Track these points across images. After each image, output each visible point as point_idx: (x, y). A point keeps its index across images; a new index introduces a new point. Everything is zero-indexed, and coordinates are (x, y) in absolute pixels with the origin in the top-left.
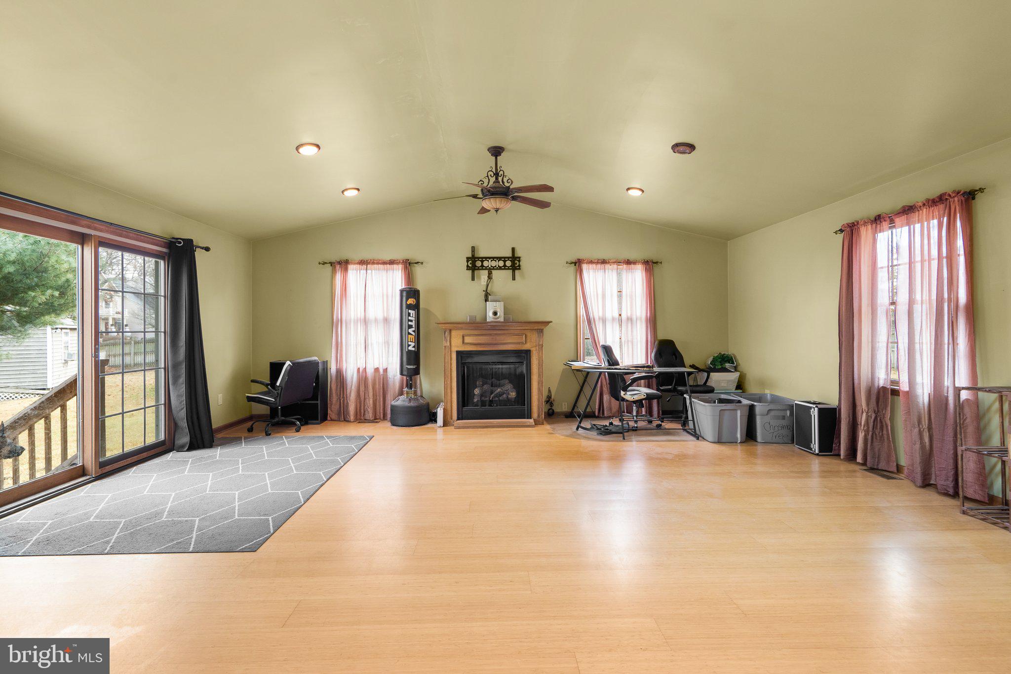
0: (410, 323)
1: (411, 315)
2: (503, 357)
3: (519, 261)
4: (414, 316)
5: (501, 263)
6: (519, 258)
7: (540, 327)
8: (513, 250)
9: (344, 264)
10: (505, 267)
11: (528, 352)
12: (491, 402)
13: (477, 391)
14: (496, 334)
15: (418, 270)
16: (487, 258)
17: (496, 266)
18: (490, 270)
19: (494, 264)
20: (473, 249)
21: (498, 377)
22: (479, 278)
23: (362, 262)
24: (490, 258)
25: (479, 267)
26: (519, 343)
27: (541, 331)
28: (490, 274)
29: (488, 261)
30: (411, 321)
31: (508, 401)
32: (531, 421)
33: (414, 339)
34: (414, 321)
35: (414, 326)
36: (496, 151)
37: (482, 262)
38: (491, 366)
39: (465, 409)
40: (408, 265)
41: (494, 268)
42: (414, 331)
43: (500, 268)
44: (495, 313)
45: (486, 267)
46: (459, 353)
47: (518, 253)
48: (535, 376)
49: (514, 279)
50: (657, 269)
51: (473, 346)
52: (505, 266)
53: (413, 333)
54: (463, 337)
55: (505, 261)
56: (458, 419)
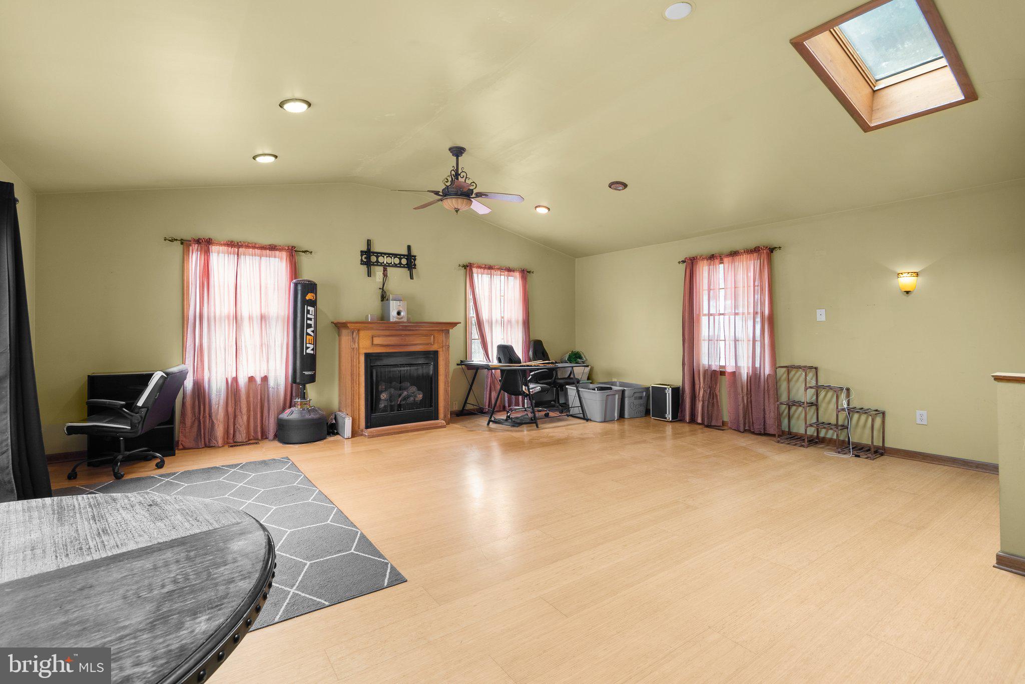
0: (309, 322)
1: (311, 313)
2: (412, 358)
3: (415, 260)
4: (313, 314)
5: (397, 261)
6: (415, 256)
7: (446, 327)
8: (409, 247)
9: (205, 244)
10: (400, 265)
11: (436, 353)
12: (400, 406)
13: (384, 396)
14: (406, 335)
15: (305, 261)
16: (383, 254)
17: (391, 263)
18: (385, 267)
19: (389, 260)
20: (369, 242)
21: (401, 380)
22: (375, 274)
23: (231, 244)
24: (385, 254)
25: (373, 263)
26: (428, 344)
27: (448, 332)
28: (385, 270)
29: (384, 257)
30: (310, 319)
31: (415, 404)
32: (441, 422)
33: (312, 341)
34: (313, 320)
35: (313, 326)
36: (458, 152)
37: (377, 257)
38: (398, 369)
39: (374, 415)
40: (293, 253)
41: (389, 265)
42: (313, 332)
43: (395, 266)
44: (399, 313)
45: (381, 263)
46: (368, 356)
47: (414, 253)
48: (441, 377)
49: (412, 278)
50: (529, 277)
51: (382, 348)
52: (400, 263)
53: (312, 334)
54: (372, 337)
55: (400, 259)
56: (367, 427)
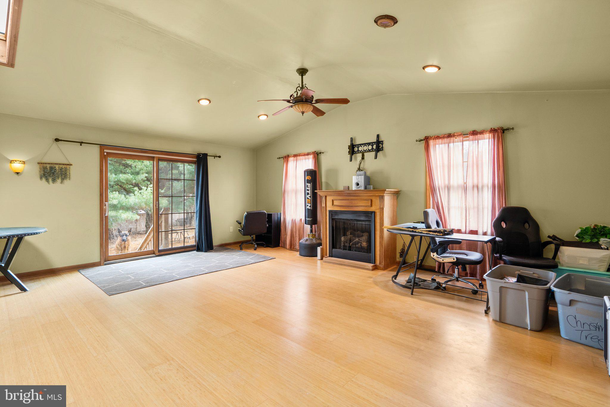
0: (308, 192)
1: (308, 187)
2: (357, 216)
3: (382, 144)
4: (310, 187)
5: (370, 147)
6: (382, 141)
7: (383, 194)
8: (378, 136)
9: (286, 158)
10: (372, 150)
11: (373, 213)
12: (350, 248)
13: (342, 239)
14: (351, 199)
15: (323, 157)
16: (361, 145)
17: (366, 150)
18: (363, 153)
19: (365, 148)
20: (352, 139)
22: (356, 159)
23: (295, 156)
24: (363, 144)
25: (356, 152)
26: (367, 206)
27: (382, 197)
28: (363, 156)
29: (362, 146)
30: (308, 190)
31: (361, 249)
33: (310, 201)
34: (310, 190)
35: (310, 193)
36: (302, 72)
37: (358, 148)
39: (334, 250)
40: (317, 155)
41: (366, 151)
42: (310, 197)
43: (369, 151)
44: (358, 184)
45: (360, 151)
46: (330, 212)
47: (381, 138)
49: (375, 158)
50: (509, 136)
51: (339, 207)
53: (310, 198)
54: (333, 201)
55: (372, 146)
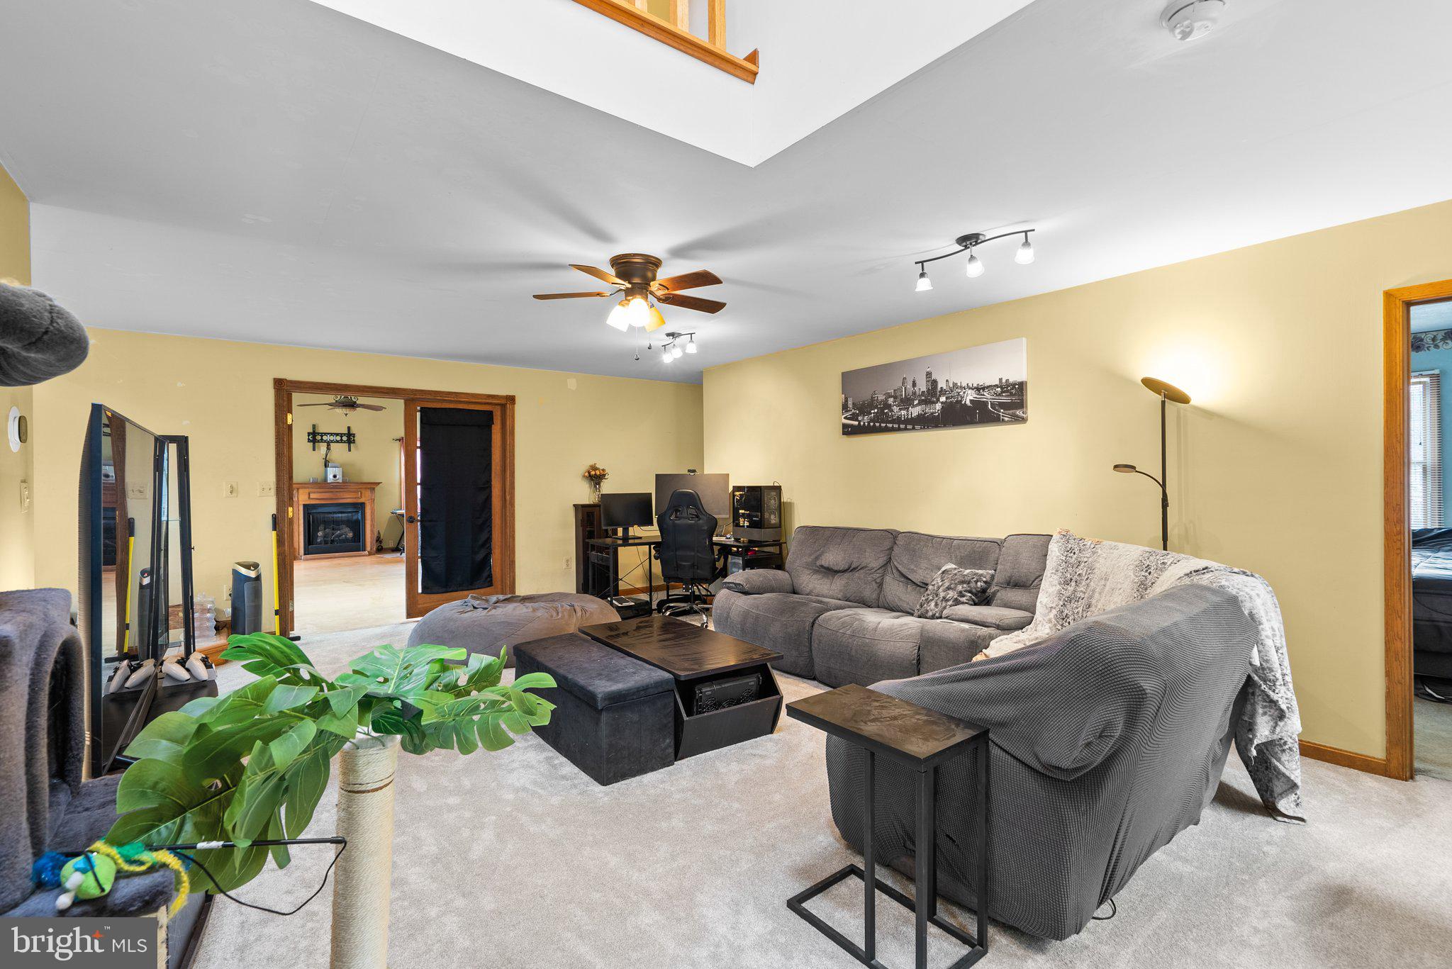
3: (354, 437)
5: (338, 438)
6: (354, 435)
7: (372, 486)
8: (349, 428)
10: (341, 441)
11: (362, 505)
12: (332, 541)
13: (320, 534)
16: (326, 434)
17: (333, 440)
18: (329, 443)
19: (332, 438)
20: (314, 426)
21: (337, 524)
22: (319, 449)
24: (328, 434)
25: (318, 440)
26: (356, 498)
27: (374, 489)
28: (328, 445)
29: (327, 436)
31: (346, 540)
32: (366, 552)
37: (322, 437)
38: (332, 515)
39: (310, 547)
41: (332, 442)
43: (337, 442)
44: (335, 476)
45: (325, 440)
46: (306, 506)
47: (353, 431)
48: (369, 522)
49: (350, 450)
51: (318, 501)
52: (341, 440)
54: (312, 494)
55: (341, 437)
56: (305, 554)
